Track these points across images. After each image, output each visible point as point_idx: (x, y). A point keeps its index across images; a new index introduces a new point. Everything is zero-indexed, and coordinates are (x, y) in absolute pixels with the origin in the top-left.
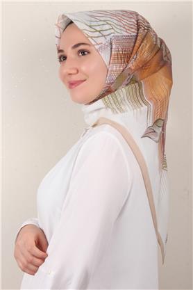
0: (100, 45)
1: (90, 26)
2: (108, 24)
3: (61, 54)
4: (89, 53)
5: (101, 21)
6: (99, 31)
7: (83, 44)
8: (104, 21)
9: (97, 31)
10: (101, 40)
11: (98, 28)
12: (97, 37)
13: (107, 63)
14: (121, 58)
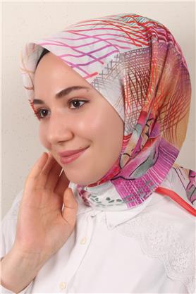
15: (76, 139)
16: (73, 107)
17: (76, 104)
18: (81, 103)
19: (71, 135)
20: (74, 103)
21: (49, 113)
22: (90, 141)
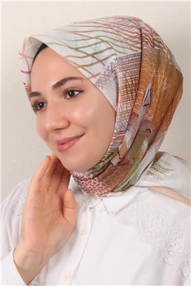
0: (98, 77)
1: (76, 49)
2: (103, 41)
3: (34, 98)
4: (81, 91)
5: (91, 38)
6: (92, 55)
7: (71, 79)
8: (96, 38)
9: (88, 55)
10: (98, 68)
11: (90, 51)
12: (92, 64)
13: (113, 102)
14: (131, 91)
15: (72, 126)
16: (68, 97)
17: (71, 93)
18: (76, 93)
19: (67, 124)
20: (69, 94)
21: (45, 105)
22: (85, 128)
